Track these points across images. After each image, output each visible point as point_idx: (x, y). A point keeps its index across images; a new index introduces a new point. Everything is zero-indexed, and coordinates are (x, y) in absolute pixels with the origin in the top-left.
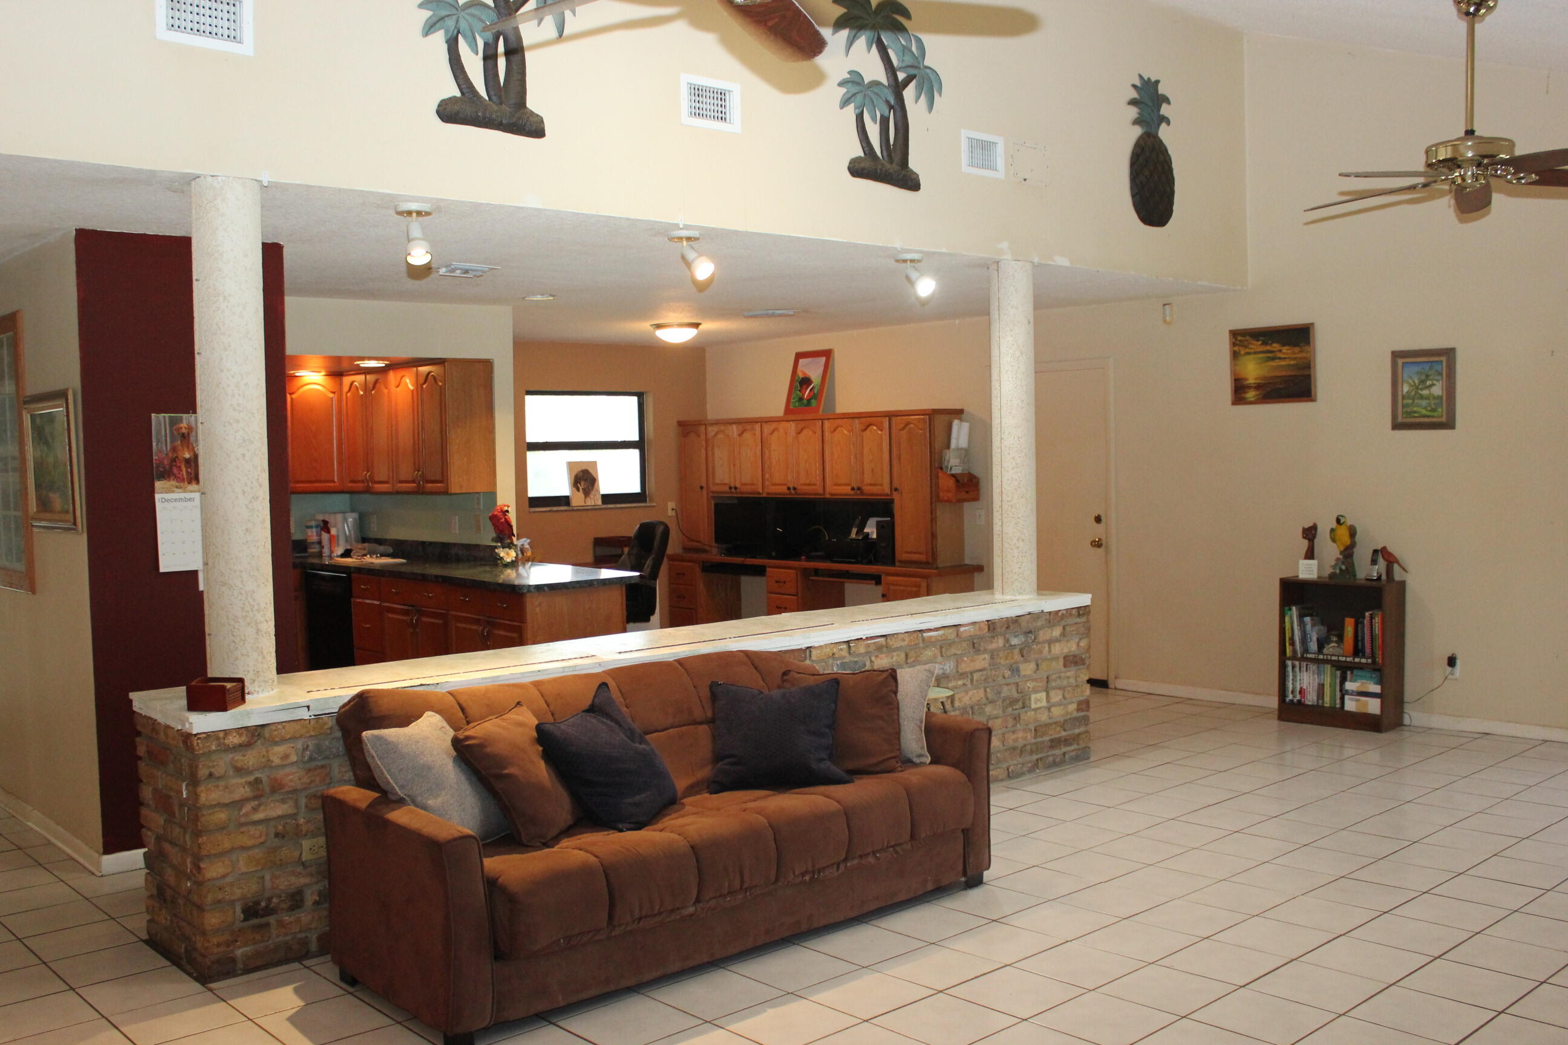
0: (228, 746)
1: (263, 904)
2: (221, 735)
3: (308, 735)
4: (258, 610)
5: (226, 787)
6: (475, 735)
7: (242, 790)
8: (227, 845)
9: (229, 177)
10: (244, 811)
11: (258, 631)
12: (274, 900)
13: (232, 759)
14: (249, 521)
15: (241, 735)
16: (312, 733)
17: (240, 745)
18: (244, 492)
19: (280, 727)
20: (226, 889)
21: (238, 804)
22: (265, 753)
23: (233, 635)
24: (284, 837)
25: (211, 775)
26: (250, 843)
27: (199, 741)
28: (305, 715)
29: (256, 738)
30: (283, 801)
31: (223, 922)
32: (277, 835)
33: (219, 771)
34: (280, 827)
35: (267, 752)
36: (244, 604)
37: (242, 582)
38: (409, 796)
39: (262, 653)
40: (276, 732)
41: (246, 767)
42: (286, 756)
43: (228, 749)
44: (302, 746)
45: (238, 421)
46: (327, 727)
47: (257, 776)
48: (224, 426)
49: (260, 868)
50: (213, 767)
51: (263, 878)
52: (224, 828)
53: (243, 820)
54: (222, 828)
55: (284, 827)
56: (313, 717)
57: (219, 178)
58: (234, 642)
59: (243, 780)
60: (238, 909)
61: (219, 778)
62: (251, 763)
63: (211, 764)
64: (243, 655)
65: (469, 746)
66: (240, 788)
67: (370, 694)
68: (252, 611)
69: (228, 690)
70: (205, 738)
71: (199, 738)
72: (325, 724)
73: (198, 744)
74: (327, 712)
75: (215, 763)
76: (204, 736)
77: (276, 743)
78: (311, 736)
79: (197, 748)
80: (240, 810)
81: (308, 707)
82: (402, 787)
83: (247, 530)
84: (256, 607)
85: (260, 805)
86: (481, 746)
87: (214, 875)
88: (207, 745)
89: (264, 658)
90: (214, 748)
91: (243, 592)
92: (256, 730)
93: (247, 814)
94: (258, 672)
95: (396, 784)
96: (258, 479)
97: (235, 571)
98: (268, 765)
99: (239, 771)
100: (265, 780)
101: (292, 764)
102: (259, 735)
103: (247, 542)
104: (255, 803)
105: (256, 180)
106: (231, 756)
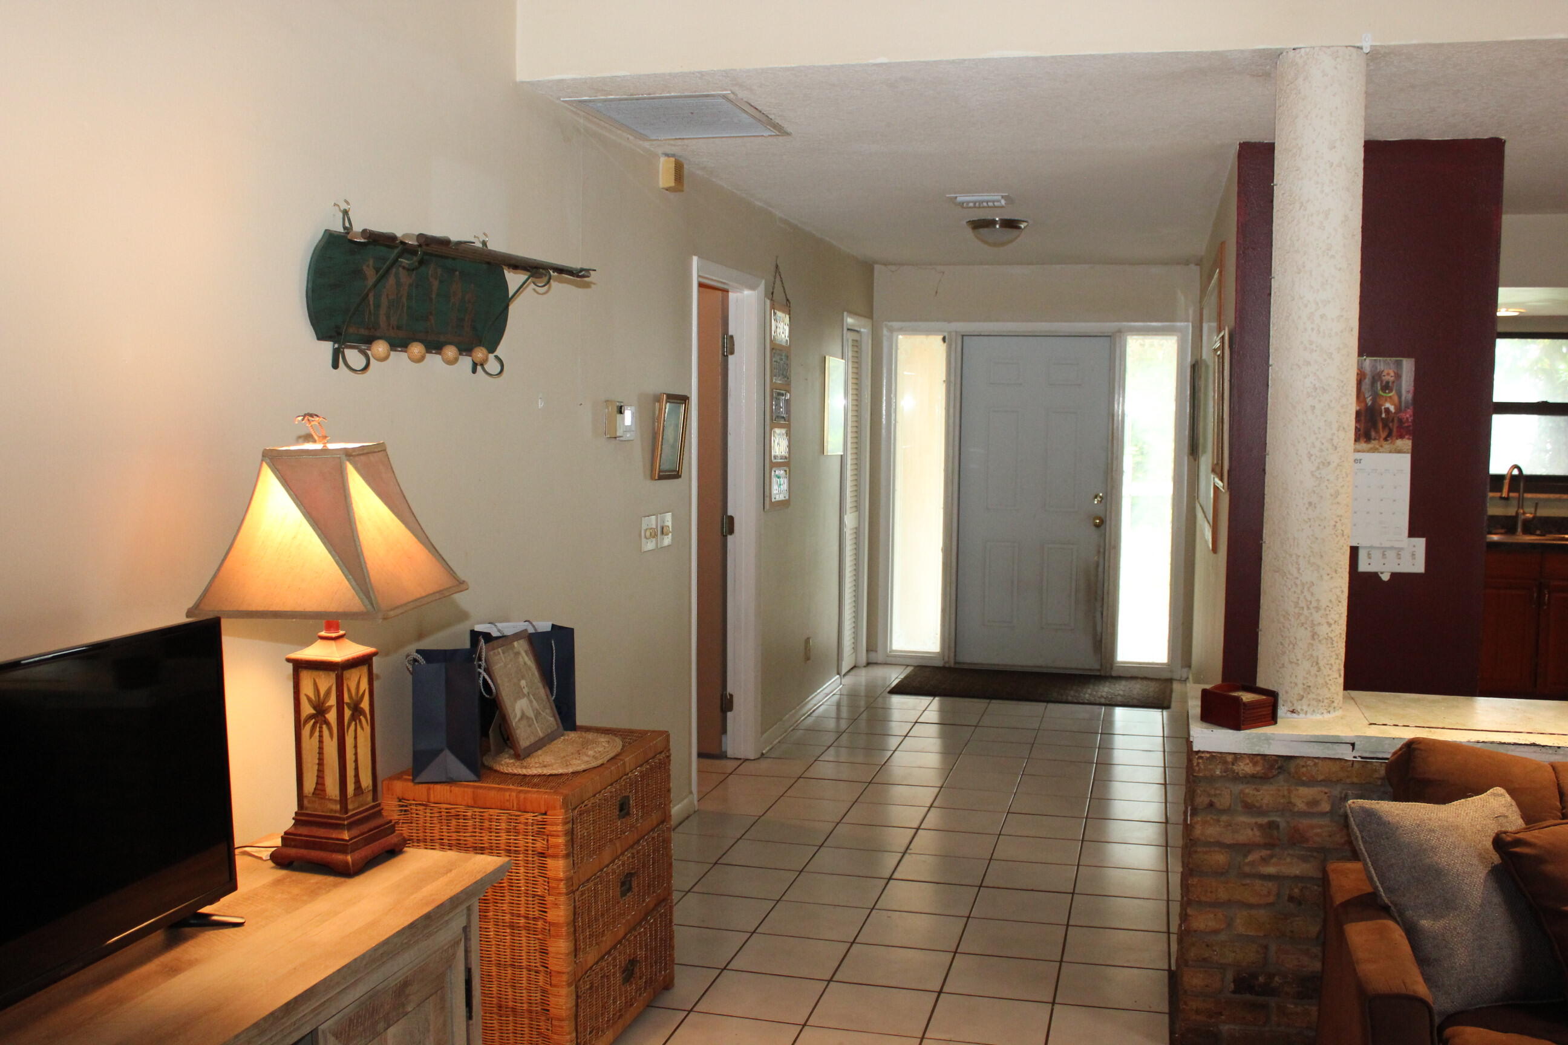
0: (1238, 773)
1: (1261, 979)
2: (1230, 759)
3: (1348, 781)
4: (1317, 609)
5: (1229, 825)
6: (1533, 840)
7: (1250, 832)
8: (1223, 895)
9: (1314, 48)
10: (1250, 858)
11: (1314, 635)
12: (1277, 979)
13: (1241, 792)
14: (1314, 492)
15: (1255, 764)
16: (1355, 780)
17: (1253, 776)
18: (1310, 455)
19: (1309, 763)
20: (1214, 948)
21: (1245, 848)
22: (1286, 793)
23: (1282, 636)
24: (1300, 904)
25: (1211, 805)
26: (1253, 900)
27: (1200, 761)
28: (1348, 754)
29: (1275, 772)
30: (1304, 859)
31: (1207, 986)
32: (1291, 899)
33: (1224, 800)
34: (1296, 890)
35: (1289, 791)
36: (1299, 598)
37: (1299, 569)
39: (1317, 663)
40: (1304, 769)
41: (1257, 804)
42: (1314, 803)
43: (1237, 778)
44: (1341, 793)
45: (1308, 363)
46: (1376, 775)
47: (1271, 819)
48: (1292, 369)
49: (1261, 934)
50: (1215, 795)
51: (1266, 947)
52: (1222, 874)
53: (1247, 869)
54: (1220, 873)
55: (1301, 890)
56: (1359, 759)
57: (1303, 50)
58: (1282, 644)
59: (1253, 820)
60: (1230, 976)
61: (1223, 812)
62: (1265, 801)
63: (1212, 792)
64: (1291, 663)
65: (1516, 854)
66: (1246, 828)
67: (1421, 746)
68: (1308, 608)
69: (1245, 704)
70: (1208, 759)
71: (1201, 758)
72: (1376, 771)
73: (1198, 764)
74: (1380, 756)
75: (1218, 792)
76: (1208, 755)
77: (1304, 784)
78: (1353, 783)
79: (1197, 768)
80: (1246, 856)
81: (1353, 745)
83: (1310, 504)
84: (1314, 604)
85: (1271, 856)
86: (1539, 860)
87: (1202, 926)
88: (1210, 767)
89: (1319, 670)
90: (1218, 772)
91: (1298, 582)
92: (1276, 761)
93: (1252, 864)
94: (1309, 687)
95: (1382, 884)
96: (1332, 440)
97: (1291, 556)
98: (1287, 809)
99: (1250, 808)
100: (1283, 825)
101: (1323, 814)
102: (1280, 768)
103: (1310, 519)
104: (1265, 853)
105: (1354, 47)
106: (1241, 787)
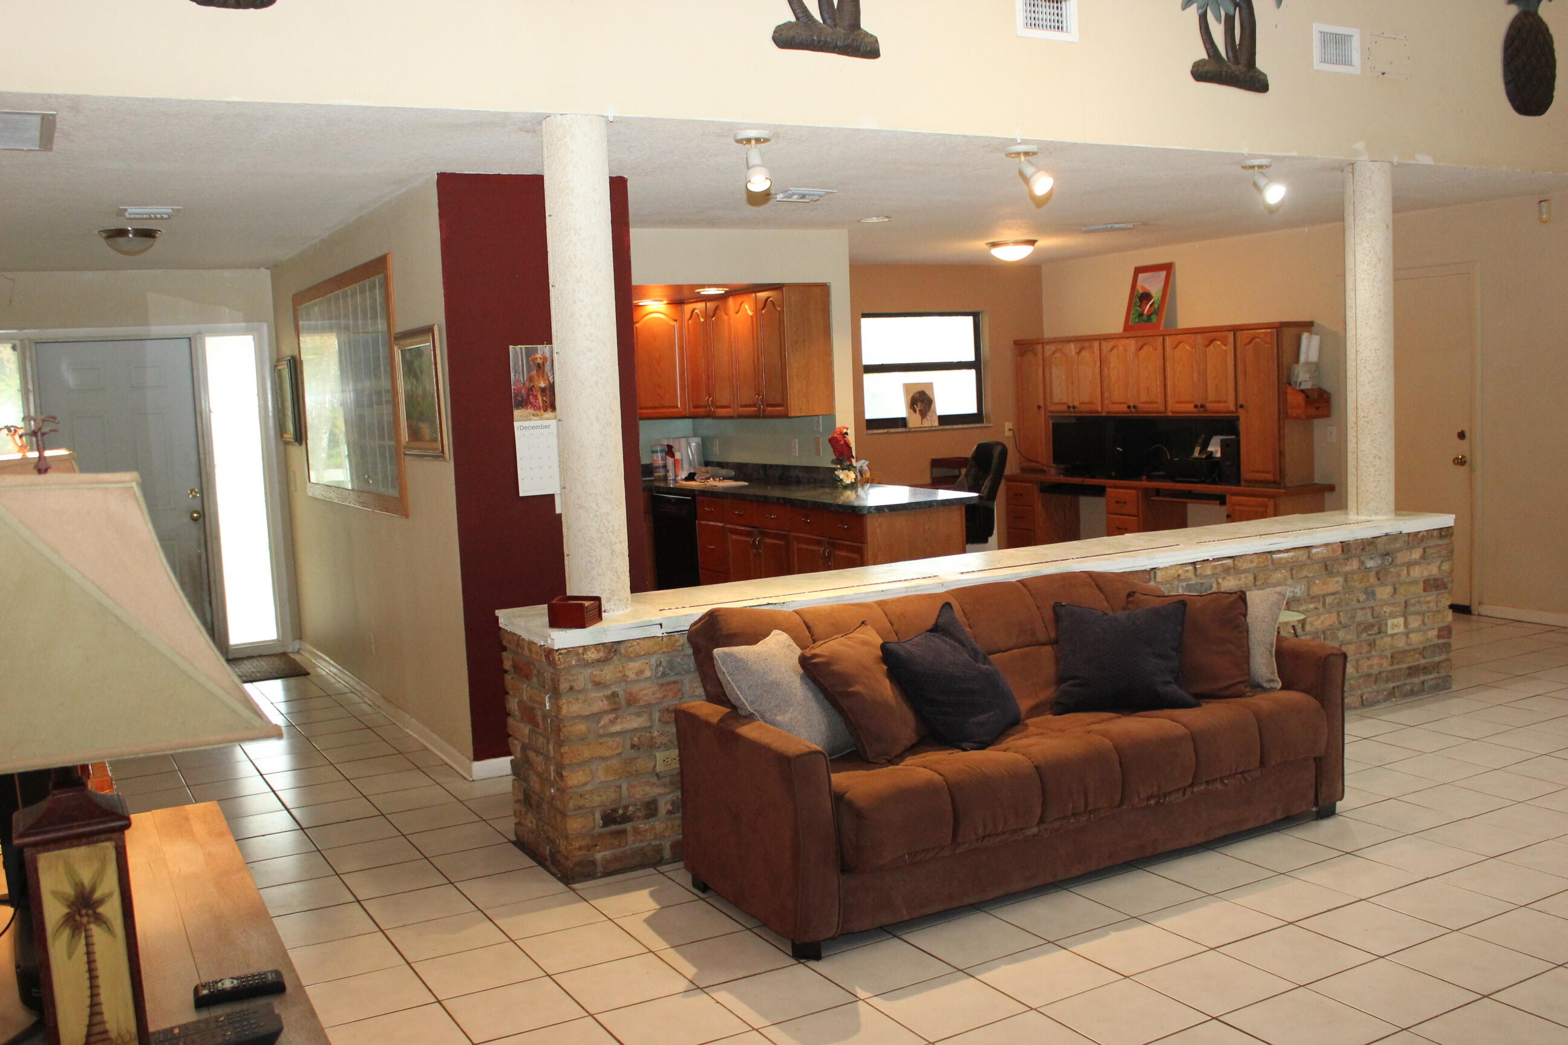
0: (587, 661)
1: (621, 812)
2: (581, 651)
3: (661, 652)
4: (613, 532)
5: (585, 701)
6: (822, 653)
7: (601, 704)
8: (587, 755)
9: (576, 115)
10: (602, 723)
11: (613, 552)
12: (631, 808)
13: (591, 673)
14: (603, 445)
15: (598, 651)
16: (665, 650)
17: (598, 661)
18: (598, 419)
19: (634, 643)
20: (586, 797)
21: (596, 716)
22: (621, 668)
23: (590, 556)
24: (639, 749)
25: (571, 688)
26: (608, 754)
27: (560, 656)
28: (658, 632)
29: (612, 654)
30: (638, 715)
31: (584, 827)
32: (633, 746)
33: (579, 684)
34: (636, 739)
35: (623, 668)
36: (600, 526)
37: (597, 504)
38: (758, 712)
39: (617, 573)
40: (631, 649)
41: (603, 682)
42: (641, 672)
43: (587, 664)
44: (656, 662)
45: (591, 350)
46: (678, 644)
47: (613, 690)
48: (578, 355)
49: (617, 777)
50: (574, 680)
51: (620, 787)
52: (583, 739)
53: (601, 731)
54: (583, 738)
55: (639, 739)
56: (666, 634)
57: (568, 116)
58: (590, 562)
59: (602, 694)
60: (598, 816)
61: (580, 692)
62: (608, 678)
63: (571, 678)
64: (599, 575)
65: (815, 664)
66: (598, 702)
67: (719, 613)
68: (607, 532)
69: (587, 608)
70: (566, 654)
71: (561, 654)
72: (677, 641)
73: (559, 659)
74: (679, 629)
75: (575, 678)
76: (565, 651)
77: (631, 659)
78: (664, 653)
79: (559, 663)
80: (598, 723)
81: (661, 625)
82: (752, 703)
83: (601, 454)
84: (611, 529)
85: (616, 718)
86: (828, 664)
87: (576, 782)
88: (568, 660)
89: (618, 578)
90: (574, 663)
91: (598, 514)
92: (612, 646)
93: (604, 727)
94: (613, 591)
95: (746, 700)
96: (610, 406)
97: (591, 495)
98: (624, 679)
99: (598, 684)
100: (621, 693)
101: (647, 679)
102: (615, 651)
103: (601, 466)
104: (612, 716)
105: (602, 116)
106: (589, 671)
